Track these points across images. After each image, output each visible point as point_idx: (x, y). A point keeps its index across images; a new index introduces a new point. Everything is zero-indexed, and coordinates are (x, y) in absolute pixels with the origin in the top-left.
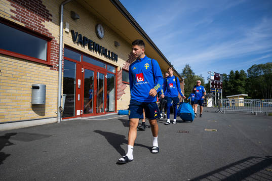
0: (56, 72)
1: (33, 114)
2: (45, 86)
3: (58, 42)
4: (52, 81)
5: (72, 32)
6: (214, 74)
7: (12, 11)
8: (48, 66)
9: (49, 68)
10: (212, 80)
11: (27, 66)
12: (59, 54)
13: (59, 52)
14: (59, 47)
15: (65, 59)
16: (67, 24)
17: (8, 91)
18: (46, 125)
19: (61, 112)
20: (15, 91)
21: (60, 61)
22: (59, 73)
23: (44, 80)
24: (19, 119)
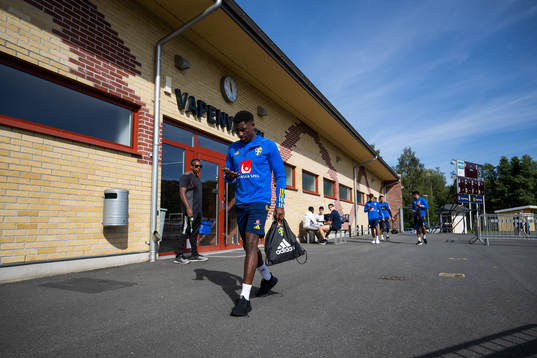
0: (148, 166)
1: (104, 245)
2: (128, 193)
3: (151, 113)
4: (140, 183)
5: (177, 92)
6: (464, 165)
7: (71, 60)
8: (134, 155)
9: (136, 159)
10: (460, 177)
11: (96, 157)
12: (153, 134)
13: (153, 130)
14: (154, 121)
15: (165, 144)
16: (169, 79)
17: (62, 203)
18: (130, 265)
19: (156, 243)
20: (74, 203)
21: (156, 148)
22: (152, 169)
23: (127, 182)
24: (80, 254)
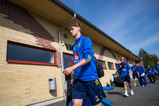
0: (60, 69)
1: (50, 96)
2: (55, 78)
3: (59, 52)
4: (58, 75)
5: (66, 44)
7: (36, 41)
8: (56, 66)
9: (56, 67)
11: (45, 68)
12: (61, 58)
13: (60, 57)
14: (60, 54)
15: (64, 61)
16: (63, 41)
17: (37, 84)
18: (59, 102)
19: (66, 93)
20: (40, 84)
21: (62, 62)
22: (62, 69)
23: (54, 75)
24: (44, 101)
